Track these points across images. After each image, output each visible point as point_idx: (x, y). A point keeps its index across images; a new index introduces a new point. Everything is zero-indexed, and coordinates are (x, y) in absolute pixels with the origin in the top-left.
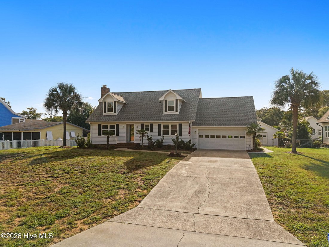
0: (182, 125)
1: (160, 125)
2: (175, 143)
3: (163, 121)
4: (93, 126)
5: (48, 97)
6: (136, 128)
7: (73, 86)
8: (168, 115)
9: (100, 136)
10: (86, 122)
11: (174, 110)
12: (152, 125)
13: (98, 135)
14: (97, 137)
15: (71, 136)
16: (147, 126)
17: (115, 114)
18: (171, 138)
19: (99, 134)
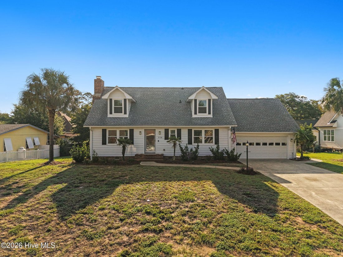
0: (219, 130)
1: (190, 131)
2: (214, 153)
3: (196, 125)
4: (93, 132)
5: (27, 89)
6: (158, 134)
7: (66, 74)
8: (198, 118)
9: (104, 146)
10: (84, 126)
11: (206, 113)
12: (179, 131)
13: (102, 144)
14: (101, 147)
15: (34, 144)
16: (173, 132)
17: (125, 115)
18: (209, 146)
19: (104, 143)
